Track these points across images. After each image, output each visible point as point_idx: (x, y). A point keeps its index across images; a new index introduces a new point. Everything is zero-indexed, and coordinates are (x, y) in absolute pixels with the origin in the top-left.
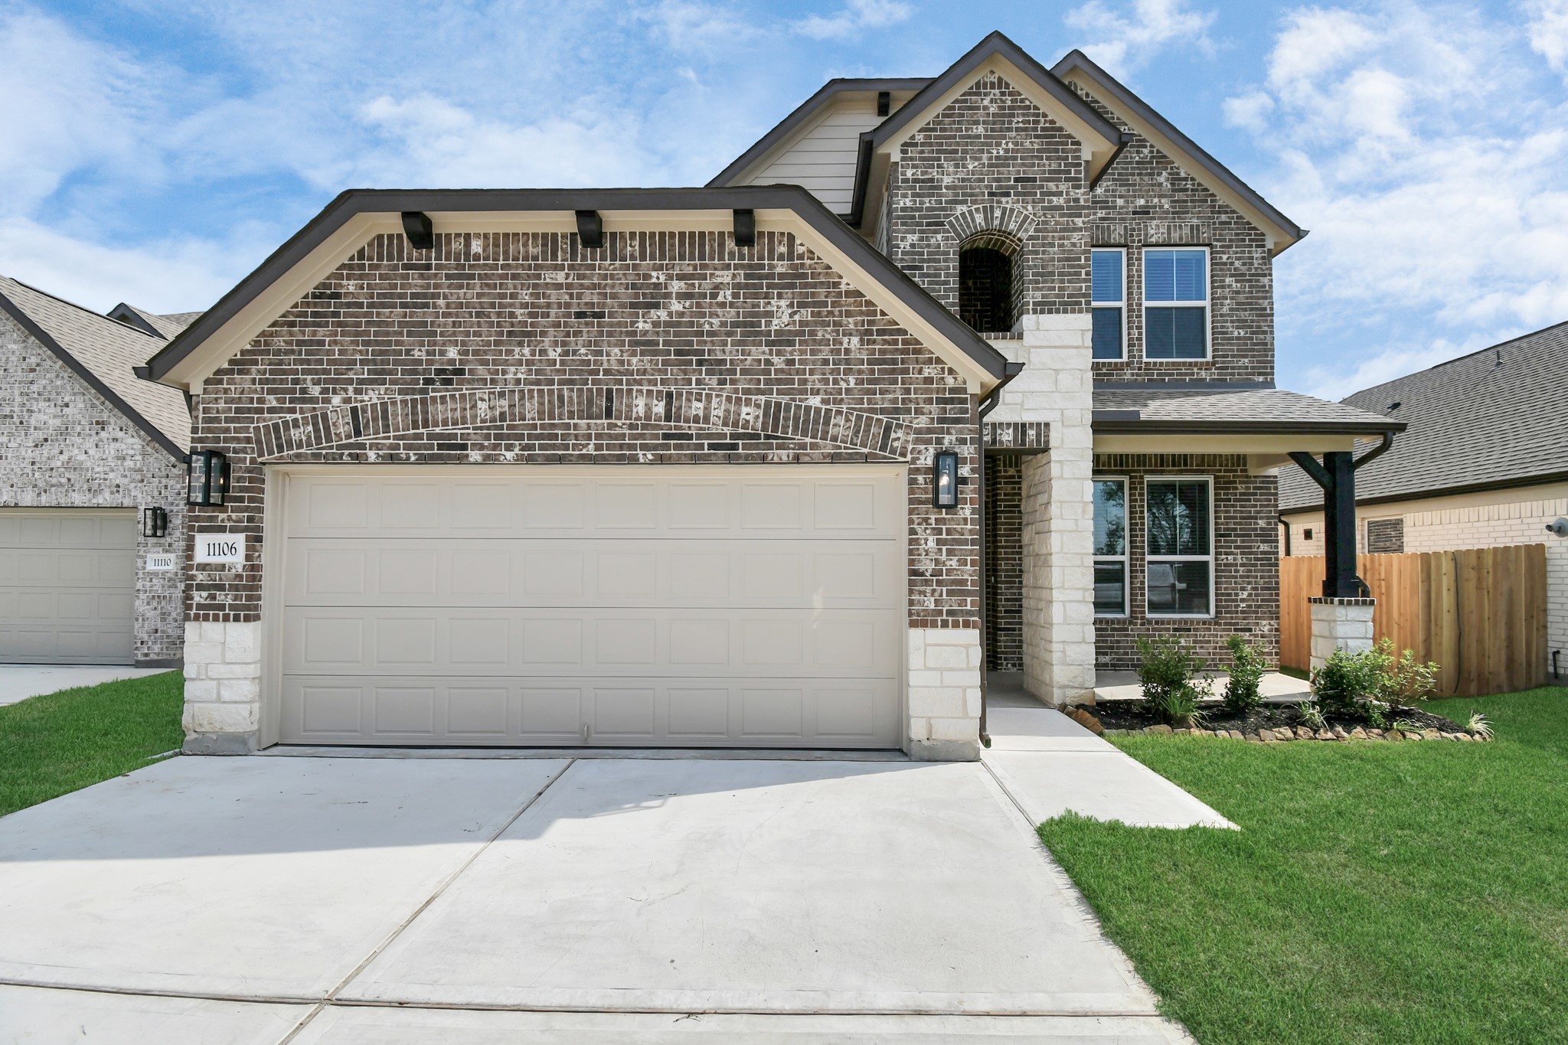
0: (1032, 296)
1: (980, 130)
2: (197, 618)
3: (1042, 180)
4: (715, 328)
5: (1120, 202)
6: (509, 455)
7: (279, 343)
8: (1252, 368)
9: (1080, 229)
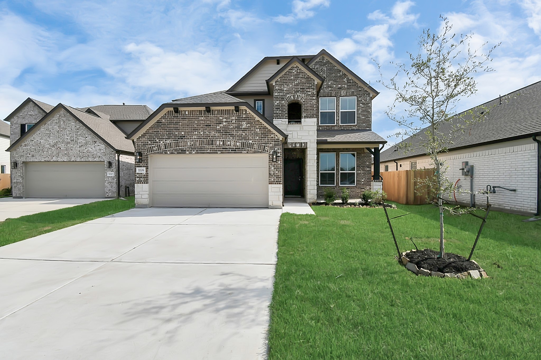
0: (304, 115)
1: (292, 78)
2: (137, 183)
3: (306, 88)
4: (232, 128)
5: (334, 86)
6: (194, 152)
7: (150, 131)
8: (366, 126)
9: (314, 100)
